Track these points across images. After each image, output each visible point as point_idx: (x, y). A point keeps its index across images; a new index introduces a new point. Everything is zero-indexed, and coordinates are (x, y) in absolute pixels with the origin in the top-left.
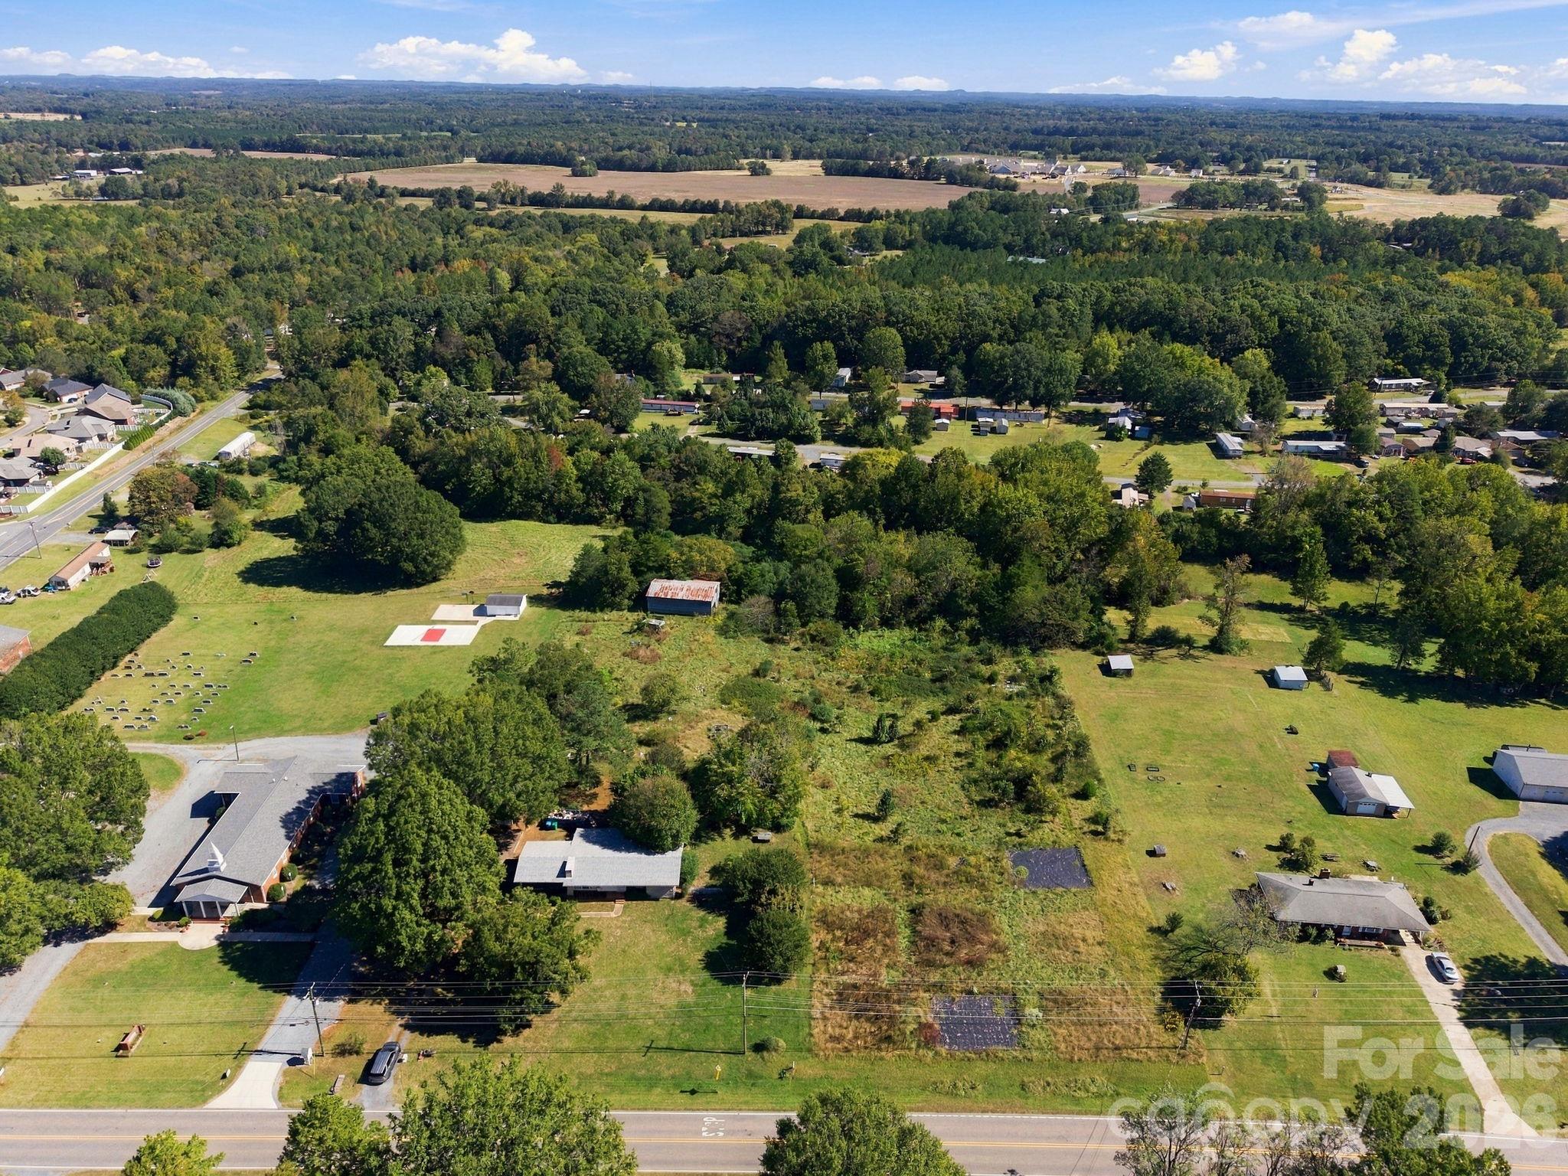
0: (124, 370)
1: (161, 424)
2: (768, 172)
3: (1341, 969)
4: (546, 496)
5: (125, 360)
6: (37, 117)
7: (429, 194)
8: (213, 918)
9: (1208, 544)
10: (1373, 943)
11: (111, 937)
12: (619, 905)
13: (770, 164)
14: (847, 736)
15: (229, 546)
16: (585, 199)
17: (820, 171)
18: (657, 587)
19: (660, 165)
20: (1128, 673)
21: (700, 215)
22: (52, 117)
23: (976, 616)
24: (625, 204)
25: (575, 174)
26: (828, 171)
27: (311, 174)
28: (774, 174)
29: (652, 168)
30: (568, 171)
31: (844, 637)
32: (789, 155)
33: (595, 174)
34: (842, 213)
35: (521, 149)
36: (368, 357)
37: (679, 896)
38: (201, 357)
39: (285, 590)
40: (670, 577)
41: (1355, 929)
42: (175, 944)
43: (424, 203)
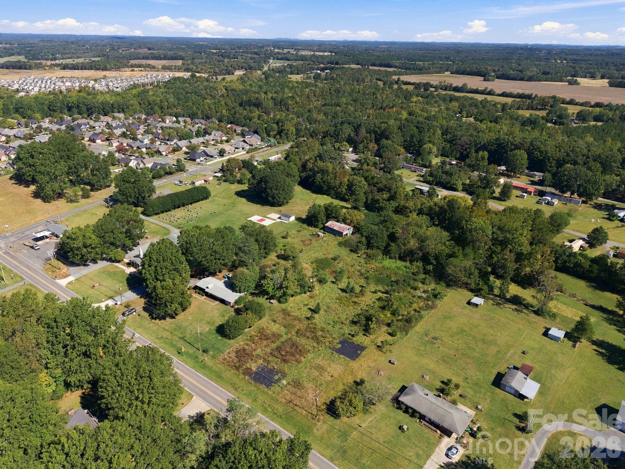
0: (265, 131)
1: (262, 148)
2: (578, 84)
3: (405, 427)
4: (335, 189)
5: (266, 128)
6: (321, 54)
7: (412, 84)
8: (136, 268)
9: (591, 272)
10: (434, 429)
11: (117, 264)
12: (217, 302)
13: (579, 79)
14: (340, 287)
15: (242, 184)
16: (475, 90)
17: (607, 85)
18: (331, 224)
19: (526, 79)
20: (476, 305)
21: (514, 99)
22: (326, 54)
23: (434, 265)
24: (491, 93)
25: (485, 80)
26: (611, 85)
27: (382, 75)
28: (581, 85)
29: (522, 79)
30: (482, 78)
31: (380, 257)
32: (599, 77)
33: (493, 81)
34: (593, 103)
35: (468, 69)
36: (331, 137)
37: (232, 307)
38: (284, 130)
39: (242, 199)
40: (338, 221)
41: (430, 419)
42: (124, 270)
43: (411, 88)
